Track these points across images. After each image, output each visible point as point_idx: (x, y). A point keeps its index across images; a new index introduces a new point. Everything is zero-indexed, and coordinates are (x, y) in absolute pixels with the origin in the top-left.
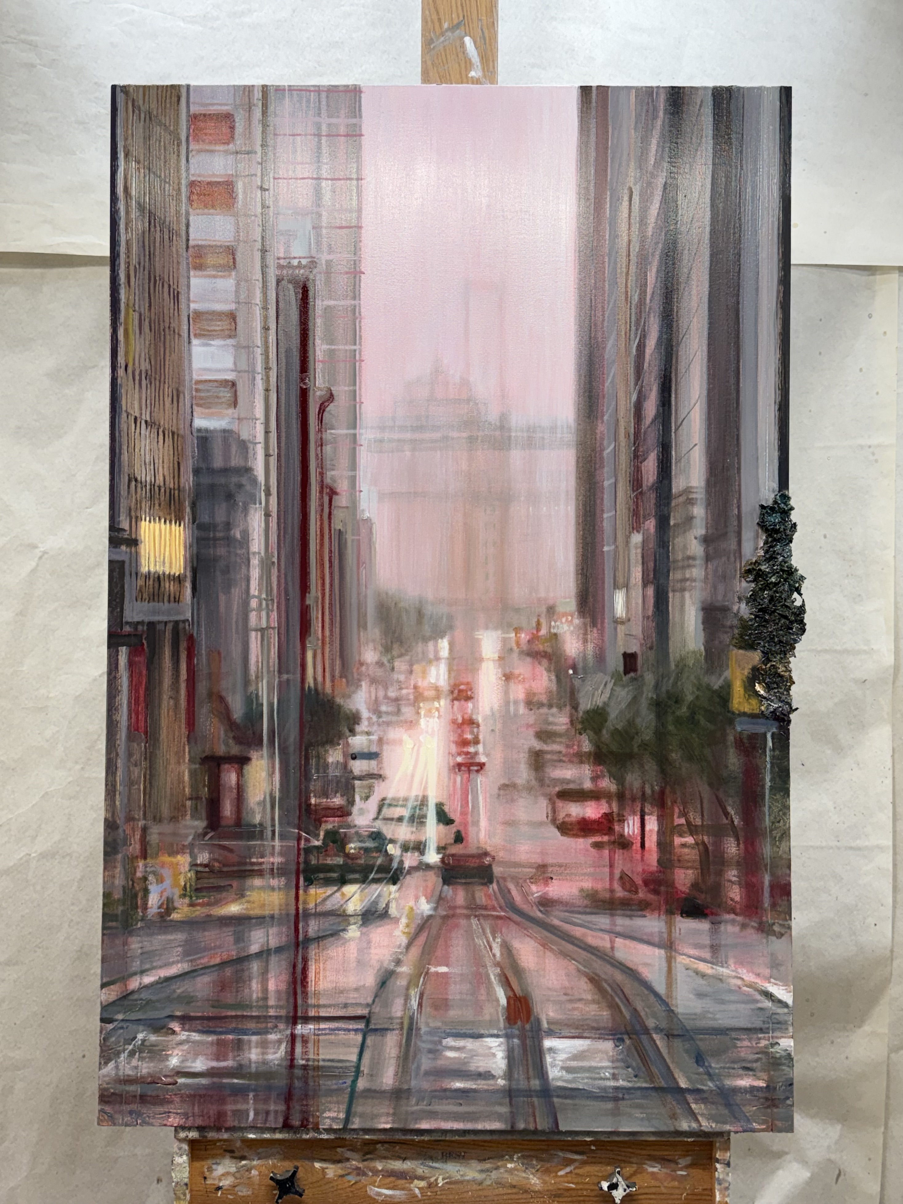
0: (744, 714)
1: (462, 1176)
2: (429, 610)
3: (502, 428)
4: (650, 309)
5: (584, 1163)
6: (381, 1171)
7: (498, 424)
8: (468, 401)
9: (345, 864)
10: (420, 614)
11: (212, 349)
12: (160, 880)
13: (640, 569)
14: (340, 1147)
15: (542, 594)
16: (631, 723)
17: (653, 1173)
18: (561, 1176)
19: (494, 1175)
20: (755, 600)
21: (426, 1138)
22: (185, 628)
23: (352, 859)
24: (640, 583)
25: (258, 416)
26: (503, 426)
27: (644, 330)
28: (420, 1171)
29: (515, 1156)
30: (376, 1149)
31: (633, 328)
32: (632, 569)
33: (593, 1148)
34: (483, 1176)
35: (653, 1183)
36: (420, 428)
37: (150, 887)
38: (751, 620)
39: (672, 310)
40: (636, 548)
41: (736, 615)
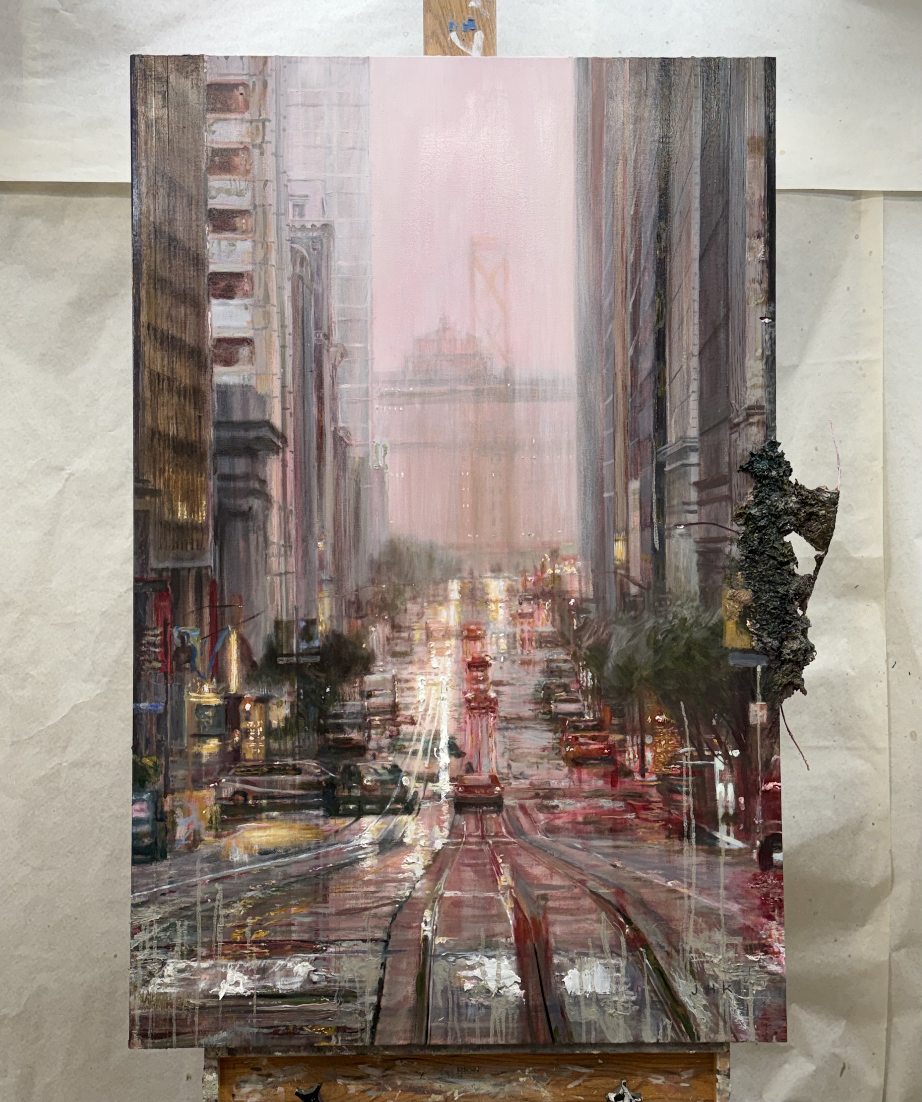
0: (736, 650)
1: (477, 1090)
2: (439, 554)
3: (506, 381)
4: (645, 268)
5: (591, 1076)
6: (400, 1086)
7: (503, 377)
8: (474, 355)
9: (363, 796)
10: (431, 559)
11: (231, 308)
12: (187, 813)
13: (638, 513)
14: (361, 1064)
15: (547, 539)
16: (631, 659)
17: (657, 1085)
18: (571, 1089)
19: (507, 1088)
20: (745, 542)
21: (443, 1053)
22: (207, 574)
23: (370, 791)
24: (638, 527)
25: (275, 372)
26: (507, 378)
27: (639, 288)
28: (437, 1086)
29: (527, 1071)
30: (395, 1065)
31: (629, 287)
32: (631, 513)
33: (600, 1061)
34: (497, 1090)
35: (657, 1094)
36: (429, 382)
37: (177, 820)
38: (742, 561)
39: (665, 270)
40: (634, 494)
41: (728, 556)
